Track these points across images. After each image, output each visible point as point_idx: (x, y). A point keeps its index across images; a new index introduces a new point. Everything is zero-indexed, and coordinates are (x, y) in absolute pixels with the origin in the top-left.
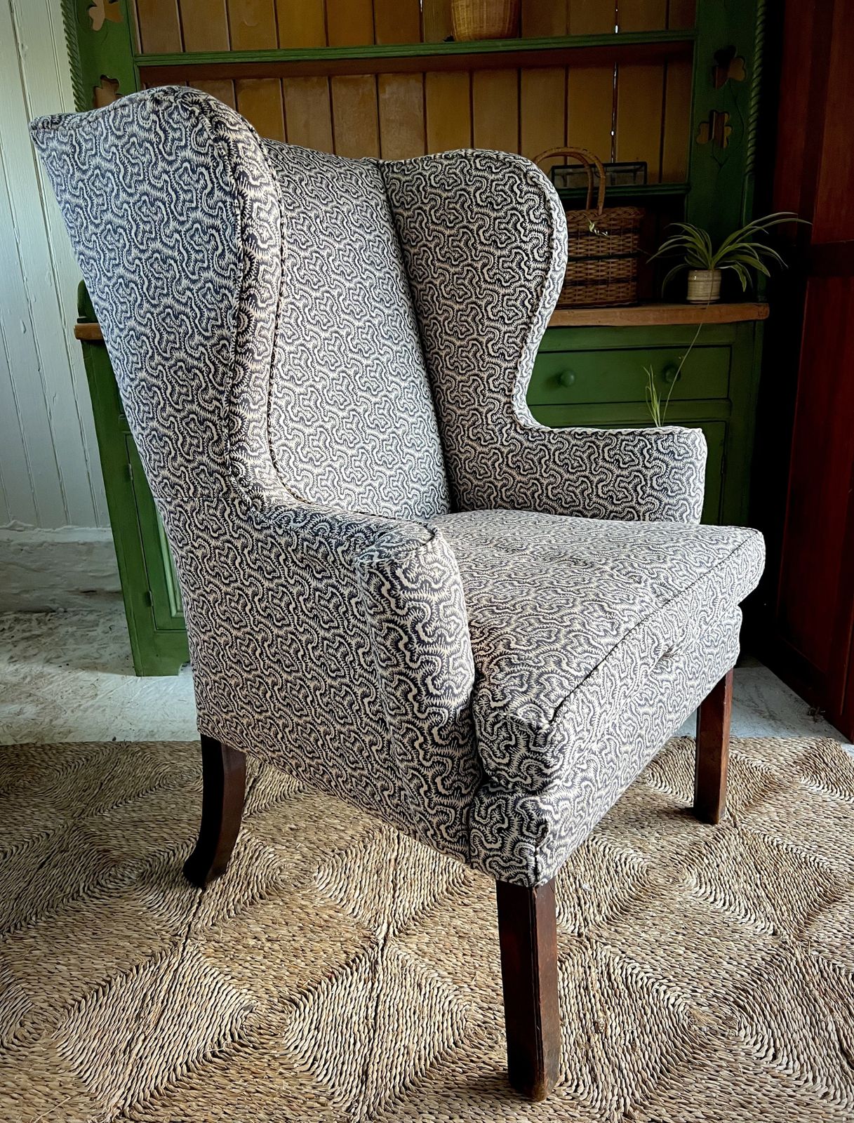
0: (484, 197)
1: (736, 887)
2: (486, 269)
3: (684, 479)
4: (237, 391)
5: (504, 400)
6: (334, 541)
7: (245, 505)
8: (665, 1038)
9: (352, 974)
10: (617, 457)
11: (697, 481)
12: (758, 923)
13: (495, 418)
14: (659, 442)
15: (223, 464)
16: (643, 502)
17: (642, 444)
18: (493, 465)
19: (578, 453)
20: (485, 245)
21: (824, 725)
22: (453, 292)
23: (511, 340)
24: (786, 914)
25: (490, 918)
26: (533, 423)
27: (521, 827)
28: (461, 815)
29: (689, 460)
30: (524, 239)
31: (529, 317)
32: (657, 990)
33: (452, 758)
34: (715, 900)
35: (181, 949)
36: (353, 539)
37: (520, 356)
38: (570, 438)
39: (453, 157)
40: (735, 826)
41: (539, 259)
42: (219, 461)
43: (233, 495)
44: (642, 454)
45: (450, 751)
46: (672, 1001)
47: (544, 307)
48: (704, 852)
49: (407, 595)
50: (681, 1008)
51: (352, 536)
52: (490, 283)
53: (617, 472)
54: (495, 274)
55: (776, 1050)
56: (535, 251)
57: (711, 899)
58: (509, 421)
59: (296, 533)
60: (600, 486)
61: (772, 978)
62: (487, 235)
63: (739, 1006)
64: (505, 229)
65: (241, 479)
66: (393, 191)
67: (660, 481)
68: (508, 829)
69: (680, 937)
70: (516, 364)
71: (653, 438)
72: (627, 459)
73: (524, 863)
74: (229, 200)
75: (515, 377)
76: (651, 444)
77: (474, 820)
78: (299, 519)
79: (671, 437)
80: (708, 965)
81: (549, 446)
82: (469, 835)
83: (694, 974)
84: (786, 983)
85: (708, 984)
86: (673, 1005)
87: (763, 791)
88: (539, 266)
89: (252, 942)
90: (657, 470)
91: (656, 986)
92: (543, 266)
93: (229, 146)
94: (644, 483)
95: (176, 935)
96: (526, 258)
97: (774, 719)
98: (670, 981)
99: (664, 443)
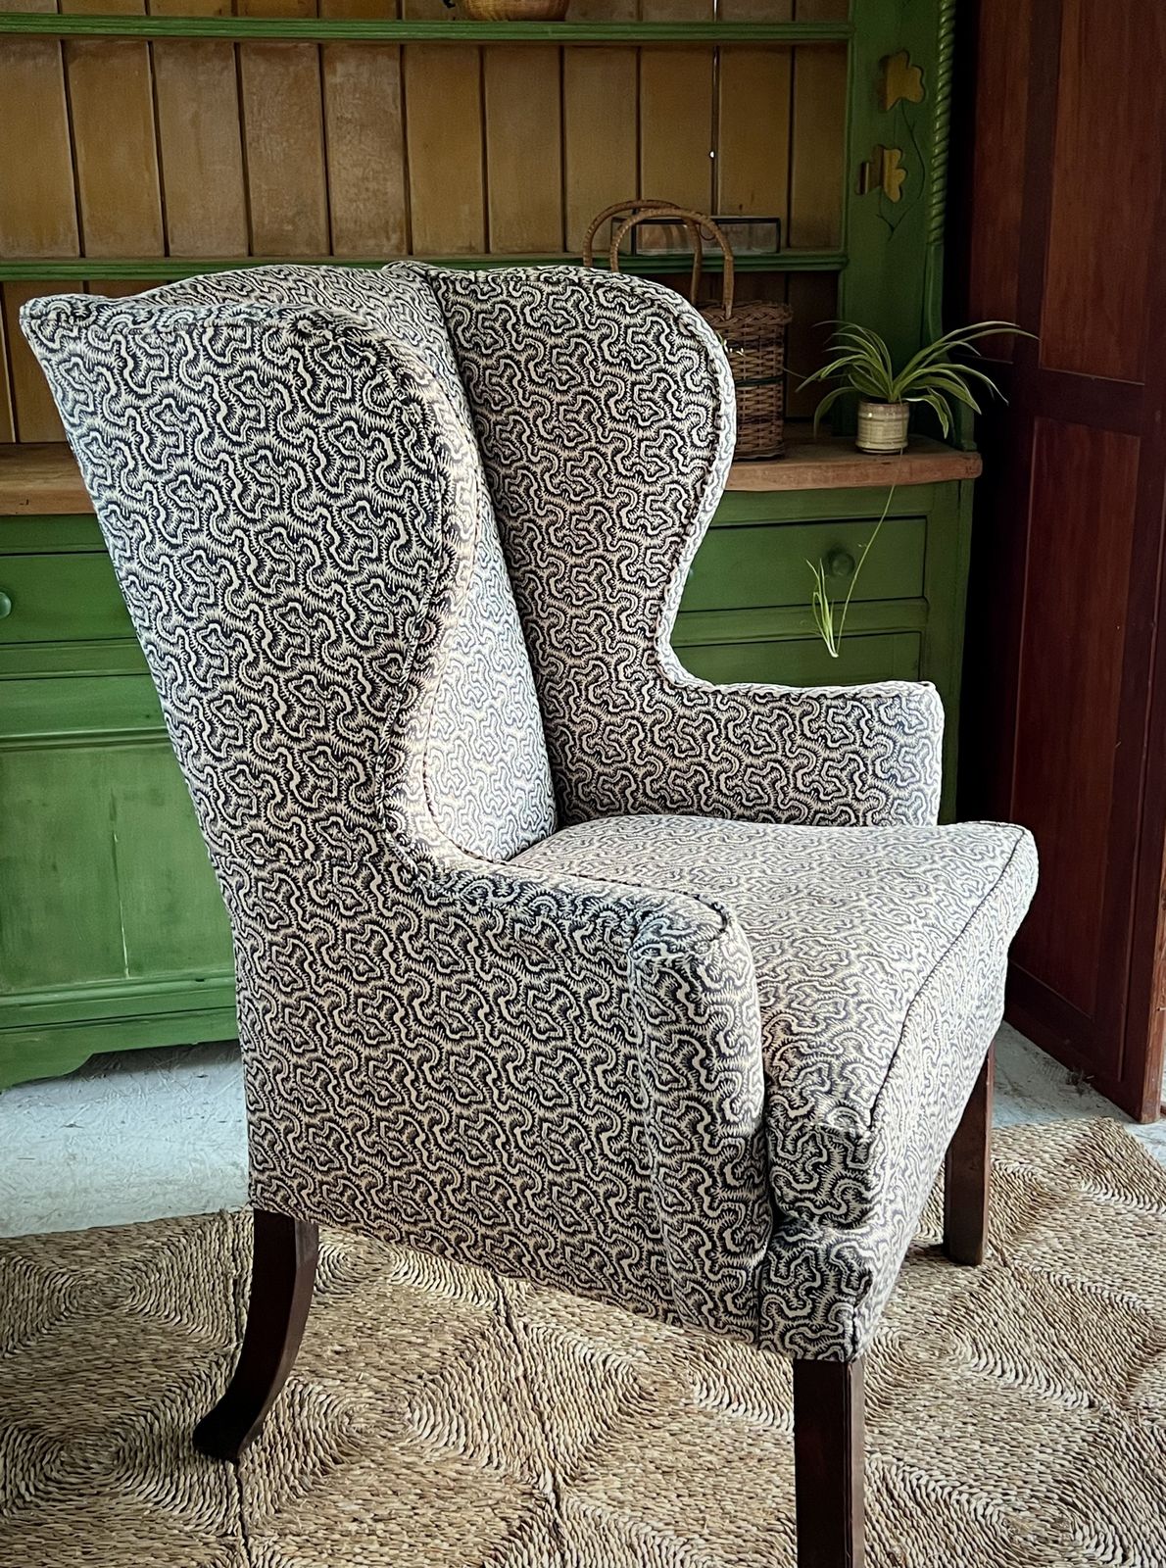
0: (615, 350)
1: (1028, 1350)
2: (620, 456)
3: (918, 761)
4: (404, 718)
5: (643, 644)
6: (567, 924)
7: (408, 872)
8: (985, 1559)
9: (525, 1546)
10: (823, 731)
11: (934, 762)
12: (1067, 1395)
13: (629, 671)
14: (881, 708)
15: (374, 816)
16: (864, 797)
17: (857, 712)
18: (630, 742)
19: (763, 726)
20: (619, 421)
21: (1095, 1098)
22: (564, 486)
23: (655, 559)
24: (1100, 1378)
25: (698, 1441)
26: (687, 679)
27: (839, 1282)
28: (753, 1277)
29: (923, 734)
30: (678, 415)
31: (684, 526)
32: (958, 1501)
33: (746, 1203)
34: (1003, 1372)
35: (244, 1553)
36: (599, 921)
37: (668, 581)
38: (747, 702)
39: (558, 282)
40: (1005, 1265)
41: (699, 443)
42: (367, 811)
43: (387, 858)
44: (858, 727)
45: (744, 1194)
46: (980, 1511)
47: (704, 511)
48: (972, 1307)
49: (710, 997)
50: (995, 1518)
51: (596, 916)
52: (625, 477)
53: (825, 754)
54: (634, 464)
55: (1125, 1550)
56: (694, 432)
57: (998, 1372)
58: (651, 675)
59: (502, 911)
60: (799, 774)
61: (1101, 1462)
62: (622, 407)
63: (1067, 1503)
64: (649, 399)
65: (399, 836)
66: (459, 324)
67: (886, 766)
68: (821, 1288)
69: (971, 1429)
70: (663, 592)
71: (873, 703)
72: (838, 735)
73: (840, 1331)
74: (425, 481)
75: (661, 611)
76: (870, 712)
77: (770, 1282)
78: (502, 891)
79: (897, 701)
80: (1015, 1459)
81: (718, 715)
82: (761, 1303)
83: (1000, 1473)
84: (1119, 1466)
85: (1020, 1483)
86: (983, 1516)
87: (1032, 1208)
88: (700, 453)
89: (353, 1527)
90: (881, 750)
91: (955, 1496)
92: (706, 453)
93: (423, 409)
94: (863, 769)
95: (226, 1534)
96: (680, 443)
97: (1021, 1095)
98: (971, 1487)
99: (889, 710)
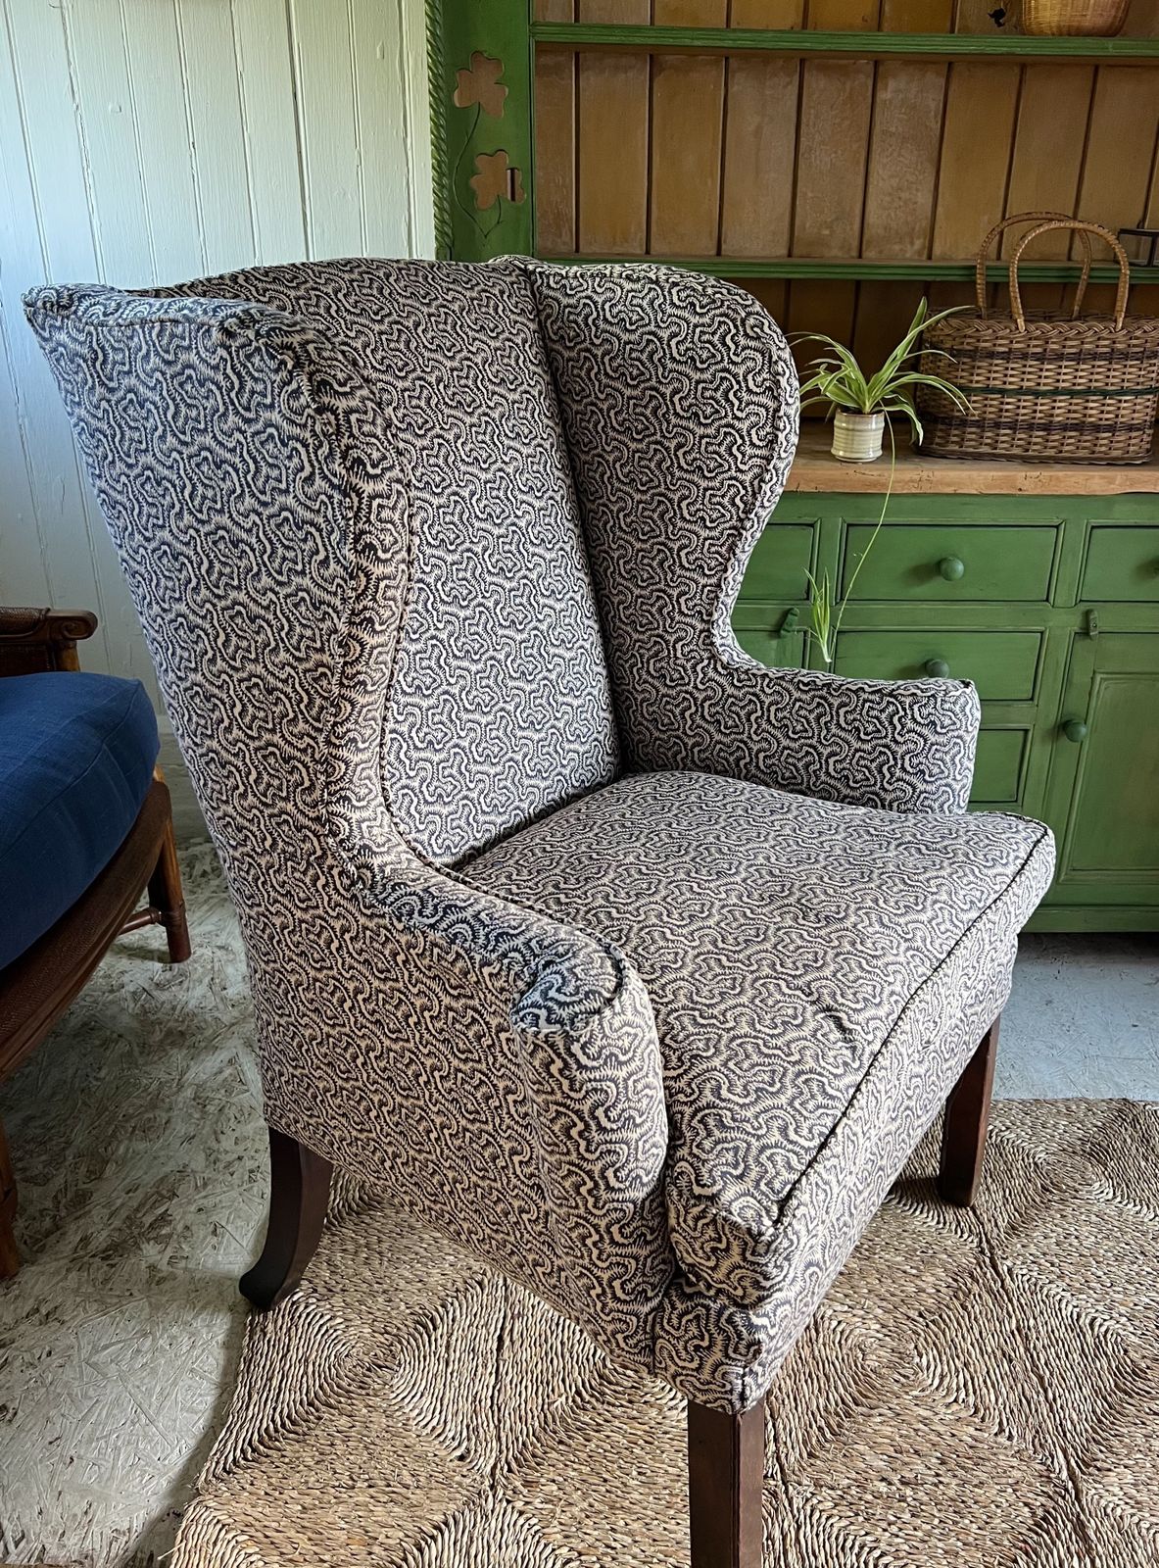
0: (682, 348)
2: (682, 451)
3: (948, 758)
4: (340, 730)
5: (699, 626)
6: (478, 957)
7: (348, 877)
10: (857, 724)
11: (965, 760)
13: (686, 649)
14: (916, 707)
15: (318, 819)
16: (891, 788)
17: (891, 708)
18: (682, 713)
19: (802, 712)
20: (682, 417)
22: (632, 476)
23: (713, 549)
26: (741, 658)
27: (726, 1347)
28: (645, 1322)
29: (956, 734)
30: (739, 414)
31: (741, 520)
33: (636, 1259)
36: (506, 961)
37: (725, 570)
38: (791, 688)
39: (638, 280)
41: (758, 443)
42: (311, 815)
43: (330, 861)
44: (891, 723)
45: (634, 1250)
47: (763, 506)
49: (585, 1075)
51: (505, 955)
52: (686, 471)
53: (857, 745)
54: (695, 459)
56: (753, 432)
58: (706, 655)
59: (423, 933)
60: (831, 761)
62: (686, 404)
64: (712, 398)
65: (342, 841)
66: (549, 316)
67: (915, 761)
68: (709, 1348)
70: (719, 580)
71: (908, 701)
72: (871, 728)
73: (728, 1387)
74: (337, 497)
75: (717, 597)
76: (904, 709)
77: (663, 1328)
78: (427, 912)
79: (932, 701)
81: (763, 697)
82: (654, 1344)
88: (758, 452)
90: (912, 746)
92: (764, 452)
93: (337, 419)
94: (892, 762)
96: (740, 441)
99: (923, 710)
